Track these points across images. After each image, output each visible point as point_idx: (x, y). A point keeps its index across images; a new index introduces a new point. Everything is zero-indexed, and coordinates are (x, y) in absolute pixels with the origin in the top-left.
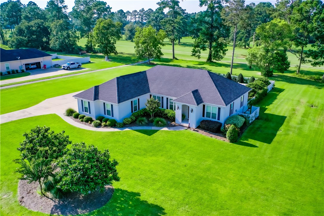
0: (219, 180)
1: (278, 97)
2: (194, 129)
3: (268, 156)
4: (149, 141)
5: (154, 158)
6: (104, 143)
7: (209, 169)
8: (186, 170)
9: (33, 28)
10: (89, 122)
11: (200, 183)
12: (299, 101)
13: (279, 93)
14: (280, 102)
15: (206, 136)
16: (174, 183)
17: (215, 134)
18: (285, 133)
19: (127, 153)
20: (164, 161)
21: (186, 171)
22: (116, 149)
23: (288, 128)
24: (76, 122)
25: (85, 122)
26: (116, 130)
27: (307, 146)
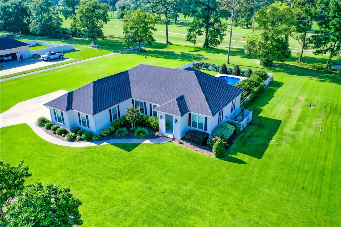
0: (198, 210)
1: (276, 94)
2: (179, 140)
3: (256, 176)
4: (127, 159)
5: (130, 183)
6: (76, 163)
7: (188, 197)
8: (163, 198)
9: (9, 9)
10: (63, 134)
11: (176, 217)
12: (297, 99)
13: (277, 88)
14: (276, 101)
15: (191, 150)
16: (148, 217)
17: (201, 146)
18: (277, 143)
19: (101, 176)
20: (140, 186)
21: (164, 200)
22: (89, 171)
23: (281, 137)
24: (48, 134)
25: (58, 134)
26: (92, 144)
27: (300, 159)
